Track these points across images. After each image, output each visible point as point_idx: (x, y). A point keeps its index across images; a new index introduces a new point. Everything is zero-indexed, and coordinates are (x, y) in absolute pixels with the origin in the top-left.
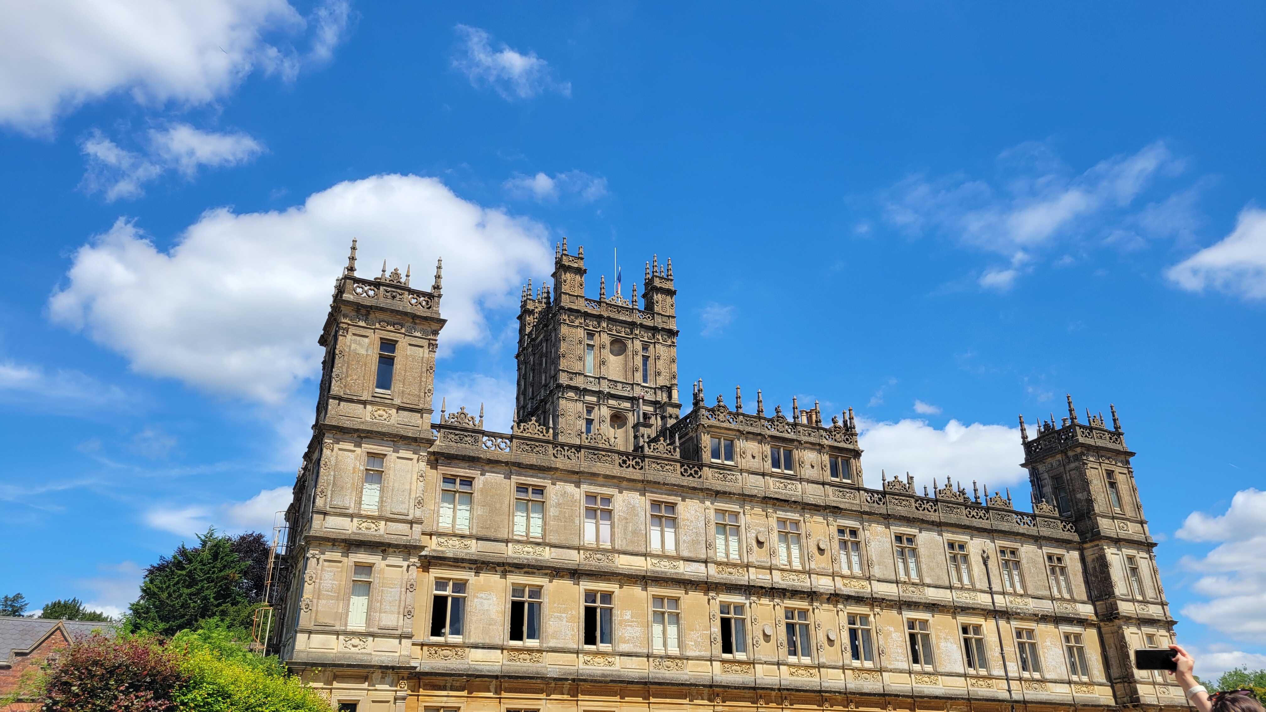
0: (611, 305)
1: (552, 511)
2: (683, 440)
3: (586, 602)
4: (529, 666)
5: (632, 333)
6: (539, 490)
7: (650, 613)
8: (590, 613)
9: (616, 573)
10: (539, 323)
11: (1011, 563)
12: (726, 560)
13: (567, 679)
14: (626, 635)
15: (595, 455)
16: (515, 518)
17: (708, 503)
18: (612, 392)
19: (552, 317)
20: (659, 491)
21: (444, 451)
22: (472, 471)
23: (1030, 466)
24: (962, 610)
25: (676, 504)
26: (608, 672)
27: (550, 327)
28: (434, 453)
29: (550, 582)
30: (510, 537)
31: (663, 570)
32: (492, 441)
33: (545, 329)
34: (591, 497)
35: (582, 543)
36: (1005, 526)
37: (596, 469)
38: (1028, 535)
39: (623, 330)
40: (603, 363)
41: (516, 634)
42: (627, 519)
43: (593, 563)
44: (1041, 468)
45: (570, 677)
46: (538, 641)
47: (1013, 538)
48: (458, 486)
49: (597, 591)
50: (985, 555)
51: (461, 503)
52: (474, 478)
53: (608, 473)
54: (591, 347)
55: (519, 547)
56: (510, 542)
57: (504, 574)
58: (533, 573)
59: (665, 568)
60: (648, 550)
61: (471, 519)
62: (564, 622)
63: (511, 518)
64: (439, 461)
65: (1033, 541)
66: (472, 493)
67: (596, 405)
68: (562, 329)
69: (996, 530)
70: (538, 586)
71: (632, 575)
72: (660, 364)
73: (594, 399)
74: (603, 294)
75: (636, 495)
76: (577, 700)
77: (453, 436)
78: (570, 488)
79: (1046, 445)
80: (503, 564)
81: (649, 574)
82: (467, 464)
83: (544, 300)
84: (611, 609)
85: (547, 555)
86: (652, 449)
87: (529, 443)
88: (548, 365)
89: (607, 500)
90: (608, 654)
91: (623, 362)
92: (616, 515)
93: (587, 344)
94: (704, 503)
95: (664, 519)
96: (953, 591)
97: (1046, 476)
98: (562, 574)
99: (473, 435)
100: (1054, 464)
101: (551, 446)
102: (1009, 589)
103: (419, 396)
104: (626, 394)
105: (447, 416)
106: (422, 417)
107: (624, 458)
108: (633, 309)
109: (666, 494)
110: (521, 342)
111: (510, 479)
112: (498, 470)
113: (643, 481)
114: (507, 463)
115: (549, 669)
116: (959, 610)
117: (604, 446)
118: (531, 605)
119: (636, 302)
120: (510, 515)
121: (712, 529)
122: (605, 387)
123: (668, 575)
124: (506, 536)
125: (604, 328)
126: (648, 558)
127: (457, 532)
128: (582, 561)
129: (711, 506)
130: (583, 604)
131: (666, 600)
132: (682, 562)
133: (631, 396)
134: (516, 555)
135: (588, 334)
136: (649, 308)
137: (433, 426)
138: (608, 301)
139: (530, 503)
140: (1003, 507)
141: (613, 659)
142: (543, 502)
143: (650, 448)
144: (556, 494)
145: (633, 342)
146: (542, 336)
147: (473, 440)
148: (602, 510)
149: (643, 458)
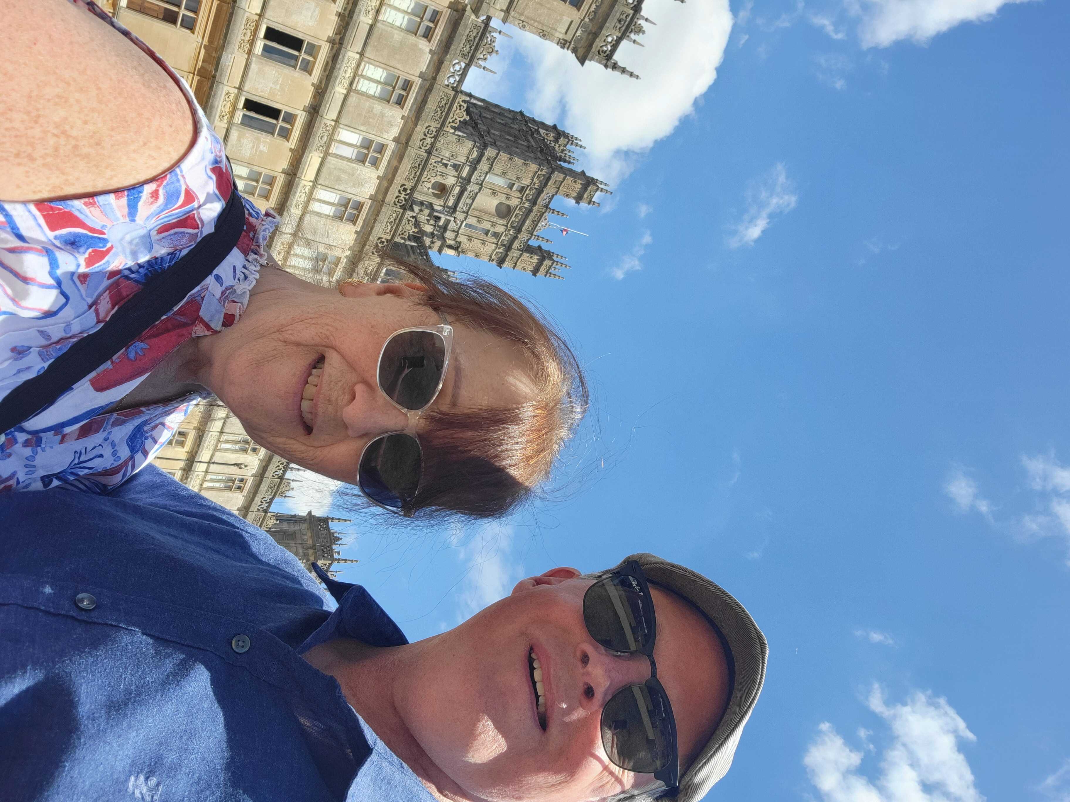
0: (541, 216)
1: (378, 107)
2: (409, 248)
3: (285, 112)
4: (237, 36)
5: (512, 227)
6: (400, 102)
7: (260, 170)
8: (274, 113)
9: (305, 149)
10: (545, 144)
11: (232, 484)
12: (292, 253)
13: (216, 70)
14: (245, 140)
15: (419, 165)
16: (381, 70)
17: (348, 253)
18: (466, 193)
19: (548, 159)
20: (371, 213)
21: (463, 21)
22: (437, 41)
23: (308, 517)
24: (200, 436)
25: (354, 224)
26: (214, 113)
27: (539, 154)
28: (464, 10)
29: (313, 84)
30: (365, 59)
31: (298, 194)
32: (459, 71)
33: (539, 149)
34: (381, 149)
35: (341, 126)
36: (264, 487)
37: (405, 161)
38: (251, 503)
39: (517, 220)
40: (494, 193)
41: (272, 34)
42: (353, 175)
43: (320, 131)
44: (304, 526)
45: (218, 74)
46: (260, 54)
47: (253, 491)
48: (426, 23)
49: (293, 126)
50: (243, 466)
51: (409, 20)
52: (429, 41)
53: (399, 171)
54: (511, 186)
55: (354, 64)
56: (360, 57)
57: (331, 41)
58: (325, 70)
59: (299, 196)
60: (319, 186)
61: (392, 26)
62: (271, 85)
63: (383, 66)
64: (455, 12)
65: (246, 505)
66: (416, 35)
67: (458, 175)
68: (535, 165)
69: (262, 480)
70: (312, 71)
71: (300, 163)
72: (477, 243)
73: (464, 174)
74: (553, 213)
75: (372, 191)
76: (194, 74)
77: (474, 34)
78: (395, 132)
79: (322, 534)
80: (341, 44)
81: (297, 179)
82: (444, 39)
83: (563, 155)
84: (273, 134)
85: (339, 90)
86: (409, 218)
87: (447, 106)
88: (507, 141)
89: (375, 163)
90: (231, 117)
91: (489, 211)
92: (359, 167)
93: (514, 184)
94: (349, 249)
95: (343, 209)
96: (218, 434)
97: (297, 528)
98: (318, 97)
99: (470, 55)
100: (305, 537)
101: (439, 126)
102: (208, 478)
103: (522, 14)
104: (460, 205)
105: (495, 34)
106: (502, 10)
107: (408, 191)
108: (532, 234)
109: (366, 218)
110: (533, 121)
111: (419, 77)
112: (430, 67)
113: (383, 201)
114: (434, 79)
115: (230, 55)
116: (201, 434)
117: (424, 176)
118: (296, 58)
119: (538, 239)
120: (385, 66)
121: (322, 249)
122: (472, 188)
123: (291, 197)
124: (367, 54)
125: (524, 203)
126: (311, 184)
127: (384, 8)
128: (325, 121)
129: (345, 255)
130: (284, 109)
131: (269, 188)
132: (301, 213)
133: (458, 209)
134: (346, 58)
135: (523, 188)
136: (528, 249)
137: (489, 18)
138: (546, 214)
139: (391, 89)
140: (280, 490)
141: (226, 121)
142: (389, 102)
143: (411, 217)
144: (393, 116)
145: (503, 225)
146: (533, 144)
147: (465, 52)
148: (366, 155)
149: (404, 208)
